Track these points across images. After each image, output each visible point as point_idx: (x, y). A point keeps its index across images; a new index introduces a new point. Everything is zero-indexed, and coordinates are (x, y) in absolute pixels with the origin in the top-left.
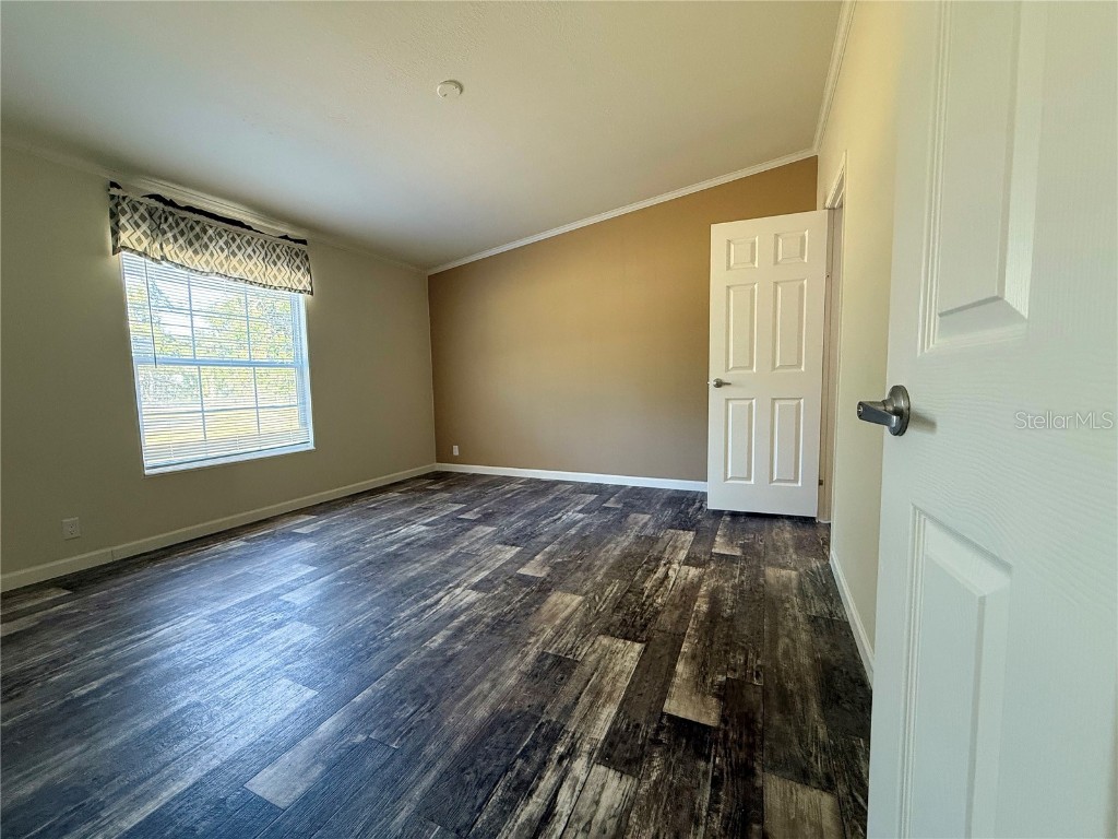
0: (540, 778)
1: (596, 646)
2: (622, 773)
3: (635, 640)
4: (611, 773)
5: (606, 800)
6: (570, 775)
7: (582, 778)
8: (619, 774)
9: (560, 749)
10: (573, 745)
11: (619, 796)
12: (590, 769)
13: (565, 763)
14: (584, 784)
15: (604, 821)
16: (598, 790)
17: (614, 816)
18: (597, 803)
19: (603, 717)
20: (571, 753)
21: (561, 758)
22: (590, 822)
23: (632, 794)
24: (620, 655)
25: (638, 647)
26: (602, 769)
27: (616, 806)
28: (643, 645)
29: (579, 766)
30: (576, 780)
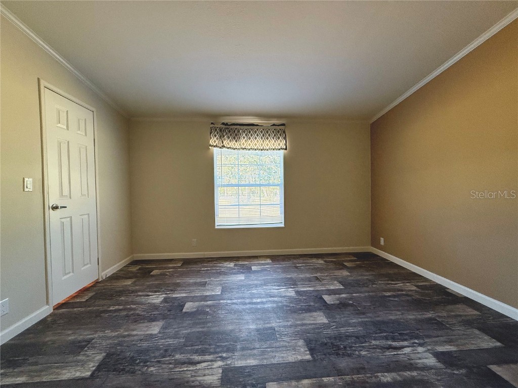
0: (209, 355)
1: (294, 341)
2: (222, 379)
3: (312, 354)
4: (220, 375)
5: (206, 378)
6: (214, 363)
7: (214, 367)
8: (220, 378)
9: (224, 355)
10: (229, 358)
11: (210, 382)
12: (219, 367)
13: (219, 359)
14: (211, 368)
15: (197, 380)
16: (210, 374)
17: (200, 383)
18: (204, 375)
19: (248, 361)
20: (223, 359)
21: (220, 357)
22: (195, 376)
23: (213, 385)
24: (294, 352)
25: (308, 357)
26: (221, 371)
27: (205, 382)
28: (311, 359)
29: (220, 363)
30: (213, 365)
